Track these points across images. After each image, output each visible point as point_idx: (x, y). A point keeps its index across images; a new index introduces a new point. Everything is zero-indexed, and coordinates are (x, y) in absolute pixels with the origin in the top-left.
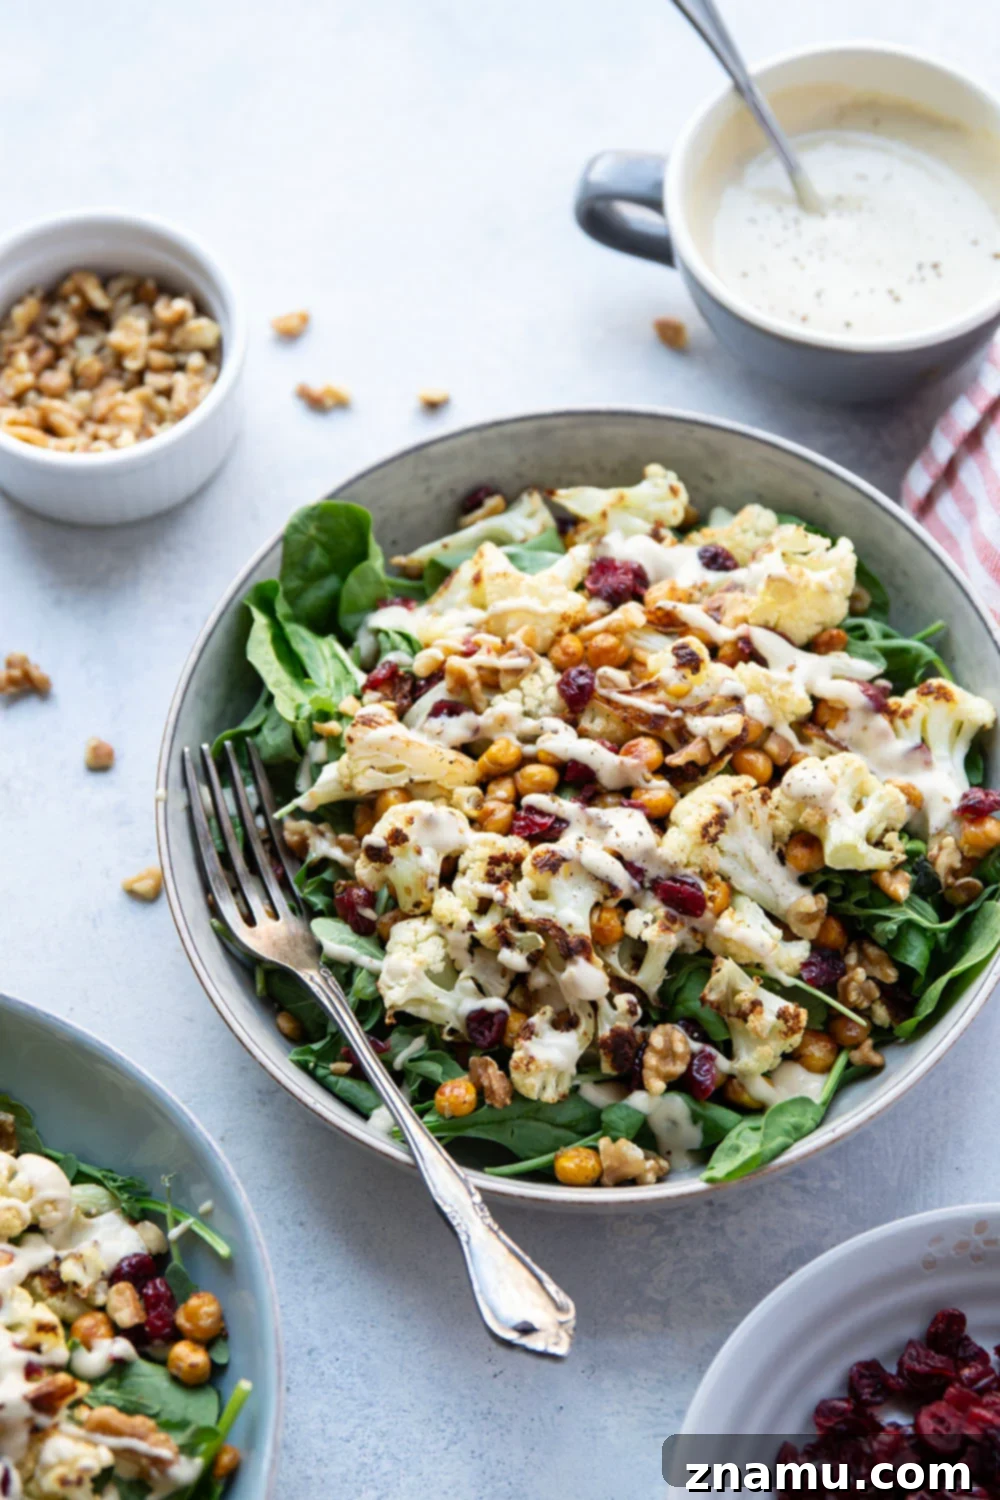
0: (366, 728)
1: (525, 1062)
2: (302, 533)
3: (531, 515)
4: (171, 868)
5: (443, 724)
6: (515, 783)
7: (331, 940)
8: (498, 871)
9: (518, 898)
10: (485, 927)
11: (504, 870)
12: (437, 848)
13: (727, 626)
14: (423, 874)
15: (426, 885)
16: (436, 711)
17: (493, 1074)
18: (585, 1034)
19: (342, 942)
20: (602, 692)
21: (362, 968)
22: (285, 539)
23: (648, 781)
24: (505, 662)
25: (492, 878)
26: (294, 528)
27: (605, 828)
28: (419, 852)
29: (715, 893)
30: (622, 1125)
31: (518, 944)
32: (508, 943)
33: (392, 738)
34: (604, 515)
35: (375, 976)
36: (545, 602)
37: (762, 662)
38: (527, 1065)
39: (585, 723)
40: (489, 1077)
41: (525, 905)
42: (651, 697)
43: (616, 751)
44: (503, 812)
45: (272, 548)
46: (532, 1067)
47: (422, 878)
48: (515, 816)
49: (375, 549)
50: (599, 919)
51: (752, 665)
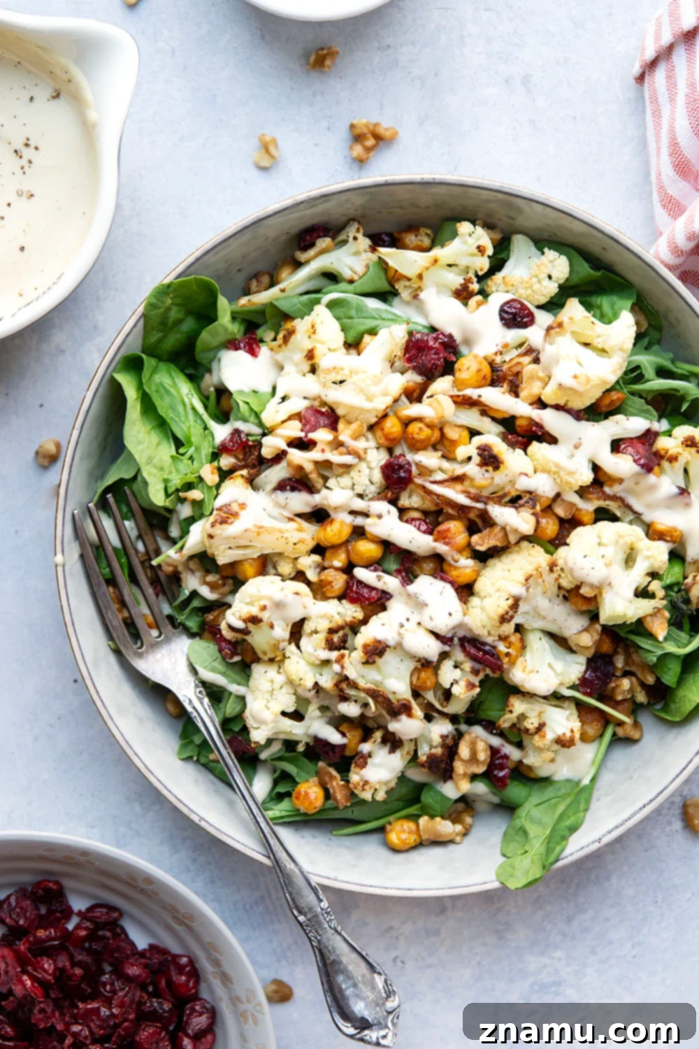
0: (224, 526)
1: (361, 784)
2: (159, 308)
3: (357, 253)
4: (73, 624)
5: (287, 499)
6: (348, 552)
7: (205, 668)
8: (336, 638)
9: (353, 666)
10: (327, 682)
11: (339, 638)
12: (285, 620)
13: (523, 400)
14: (276, 643)
15: (278, 649)
16: (281, 487)
17: (336, 783)
18: (408, 753)
19: (213, 670)
20: (418, 481)
21: (230, 694)
22: (144, 316)
23: (456, 561)
24: (336, 458)
25: (331, 646)
26: (151, 306)
27: (421, 605)
28: (272, 626)
29: (510, 650)
30: (438, 807)
31: (353, 698)
32: (344, 698)
33: (246, 531)
34: (420, 277)
35: (242, 699)
36: (369, 399)
37: (553, 440)
38: (364, 785)
39: (405, 501)
40: (333, 788)
41: (357, 672)
42: (459, 487)
43: (430, 532)
44: (339, 581)
45: (135, 326)
46: (367, 787)
47: (275, 645)
48: (348, 587)
49: (223, 302)
50: (418, 678)
51: (545, 445)
